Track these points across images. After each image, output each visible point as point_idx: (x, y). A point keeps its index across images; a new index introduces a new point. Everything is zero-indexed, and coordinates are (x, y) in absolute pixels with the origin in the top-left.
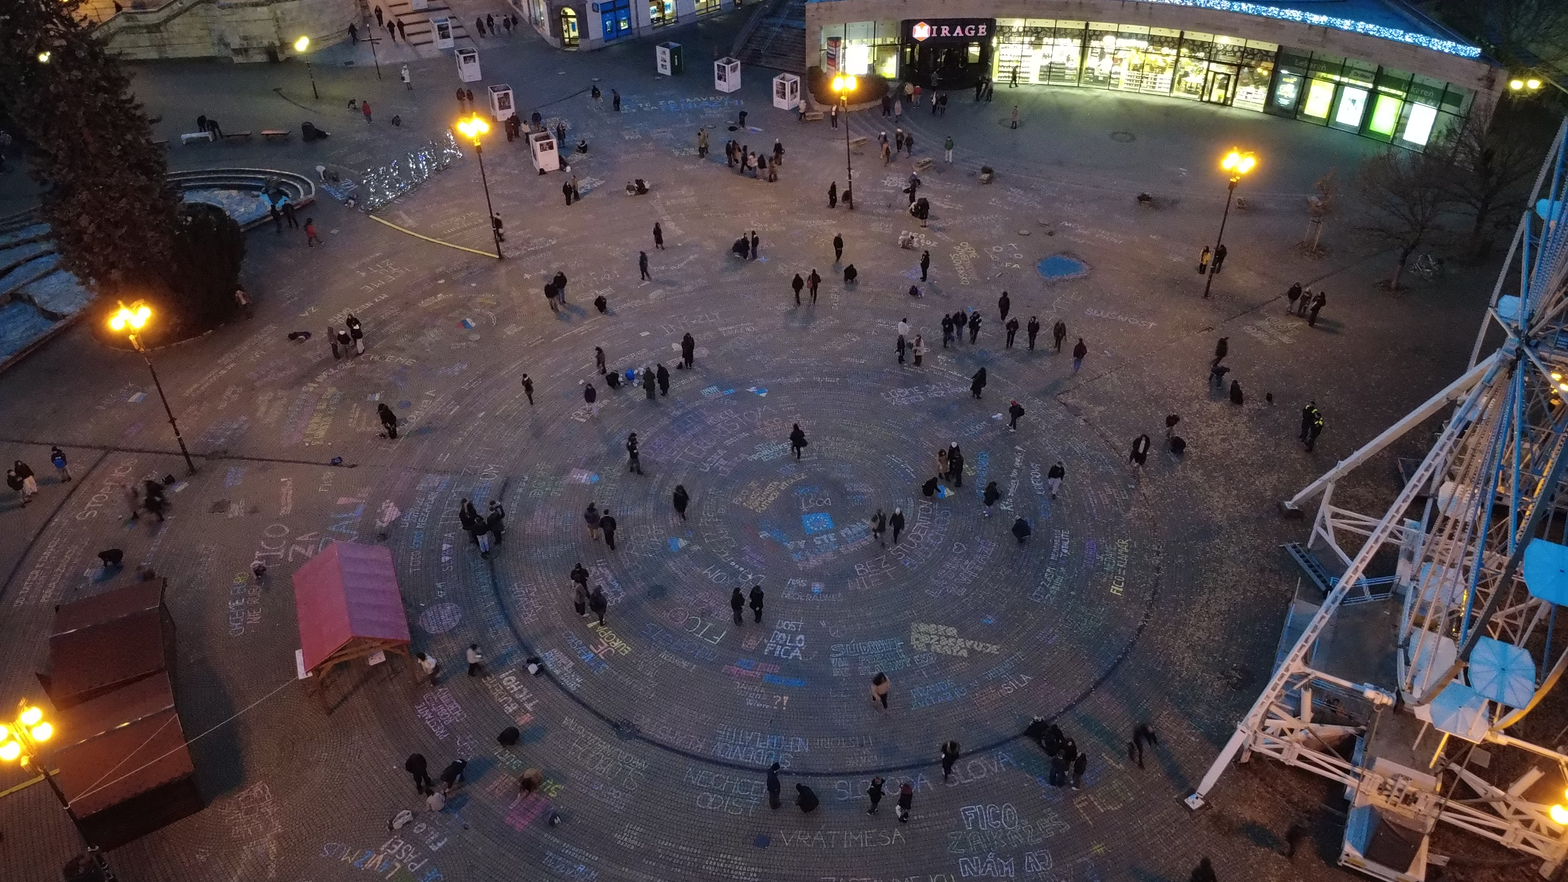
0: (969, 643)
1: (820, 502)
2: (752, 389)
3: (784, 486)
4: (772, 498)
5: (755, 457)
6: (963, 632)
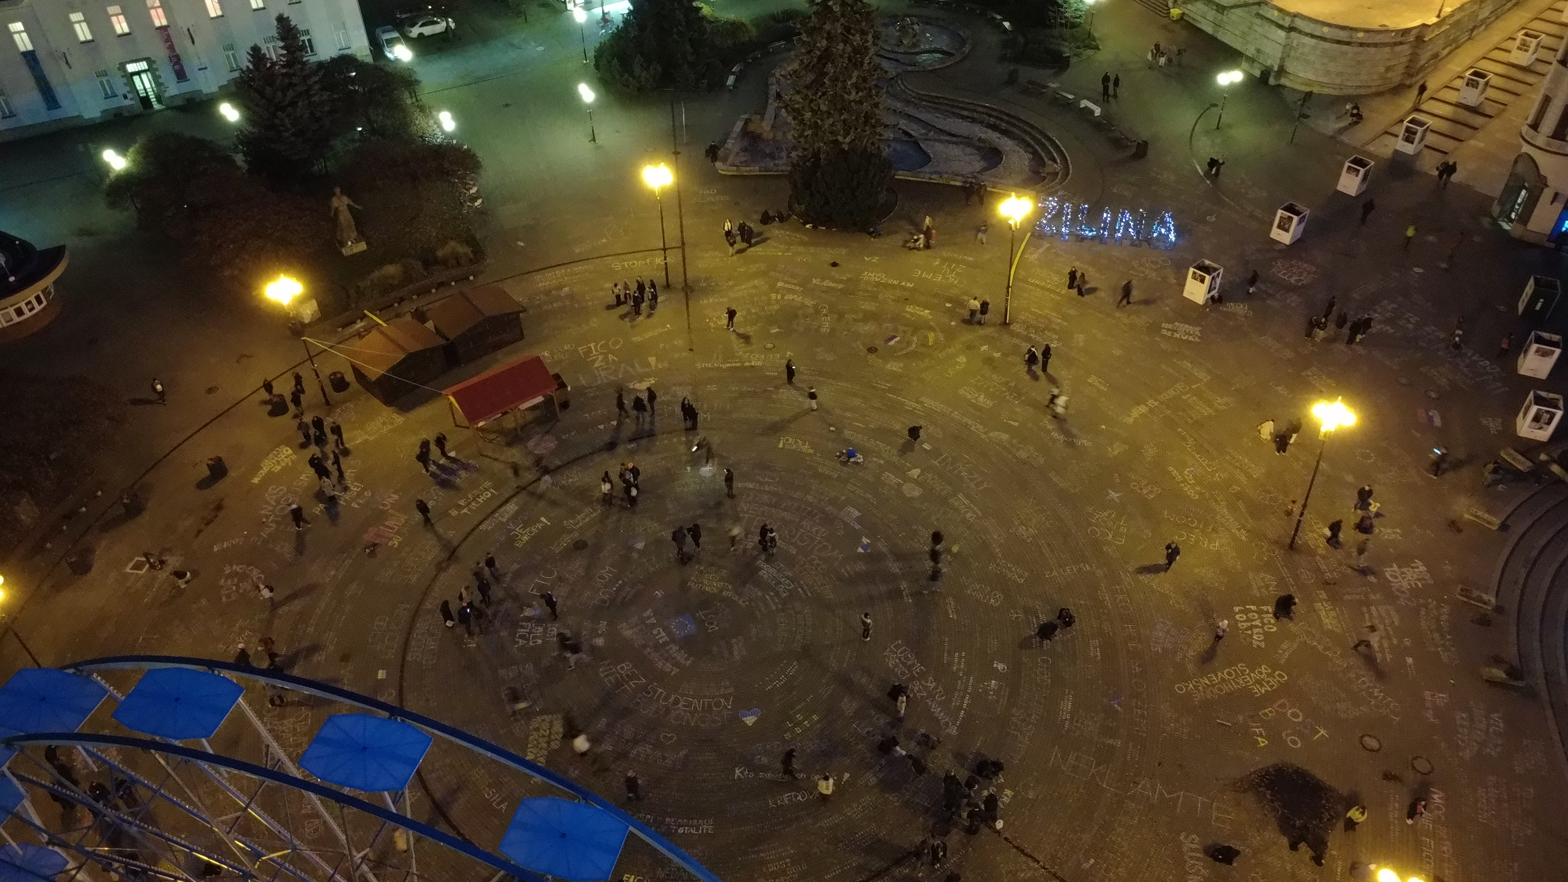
1: (711, 623)
3: (728, 593)
4: (708, 589)
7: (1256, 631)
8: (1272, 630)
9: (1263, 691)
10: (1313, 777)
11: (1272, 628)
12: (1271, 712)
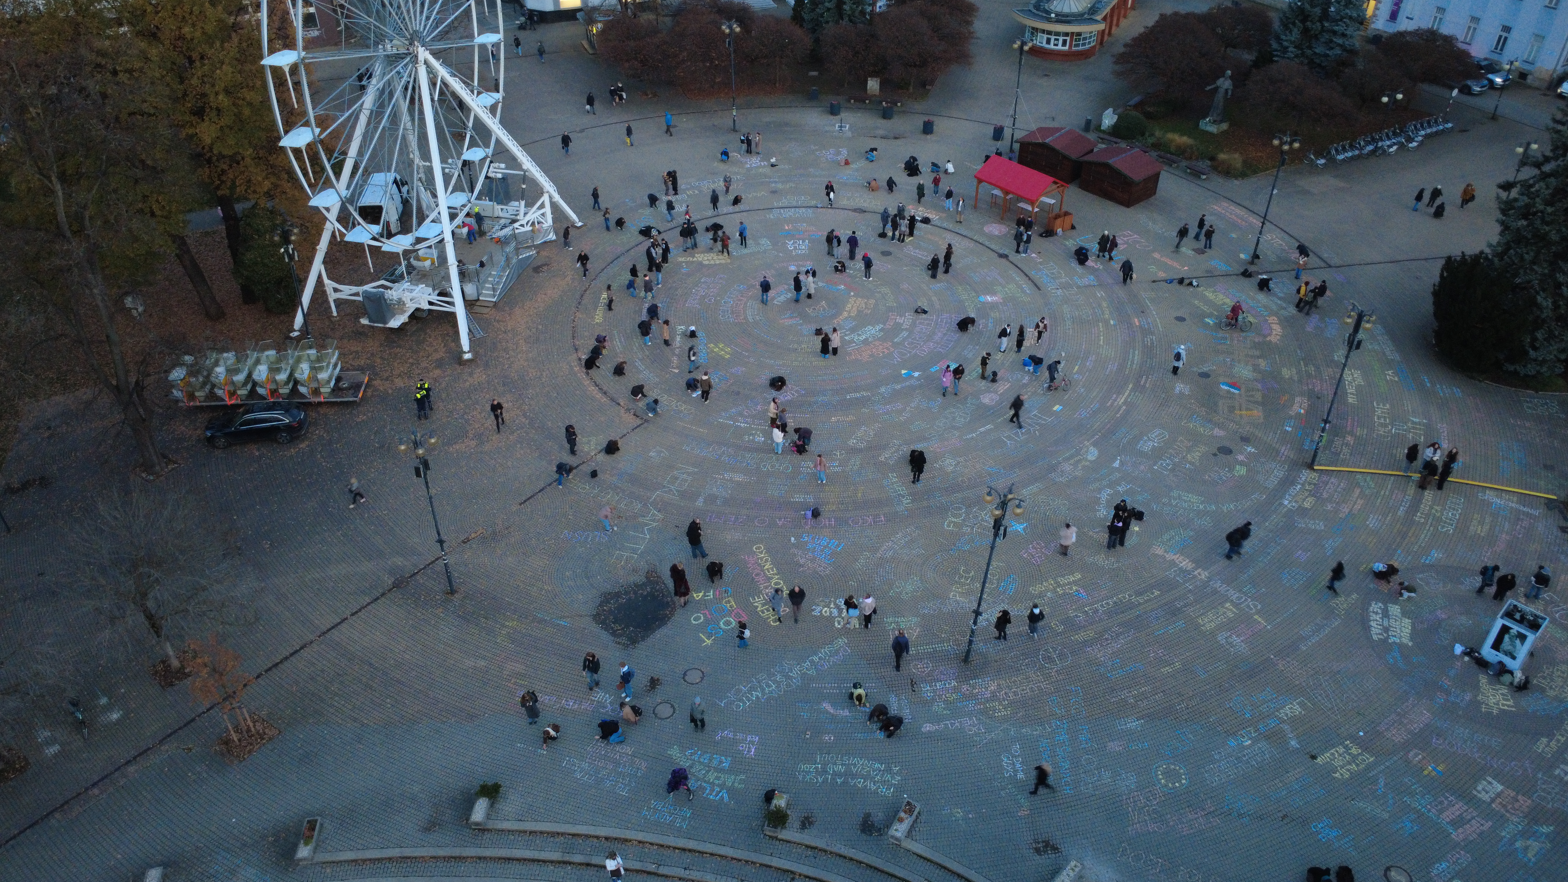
0: (695, 259)
1: (814, 309)
2: (916, 374)
3: (845, 314)
4: (849, 306)
5: (878, 328)
6: (700, 264)
7: (835, 612)
8: (836, 624)
9: (756, 604)
10: (659, 627)
11: (839, 624)
12: (731, 607)
